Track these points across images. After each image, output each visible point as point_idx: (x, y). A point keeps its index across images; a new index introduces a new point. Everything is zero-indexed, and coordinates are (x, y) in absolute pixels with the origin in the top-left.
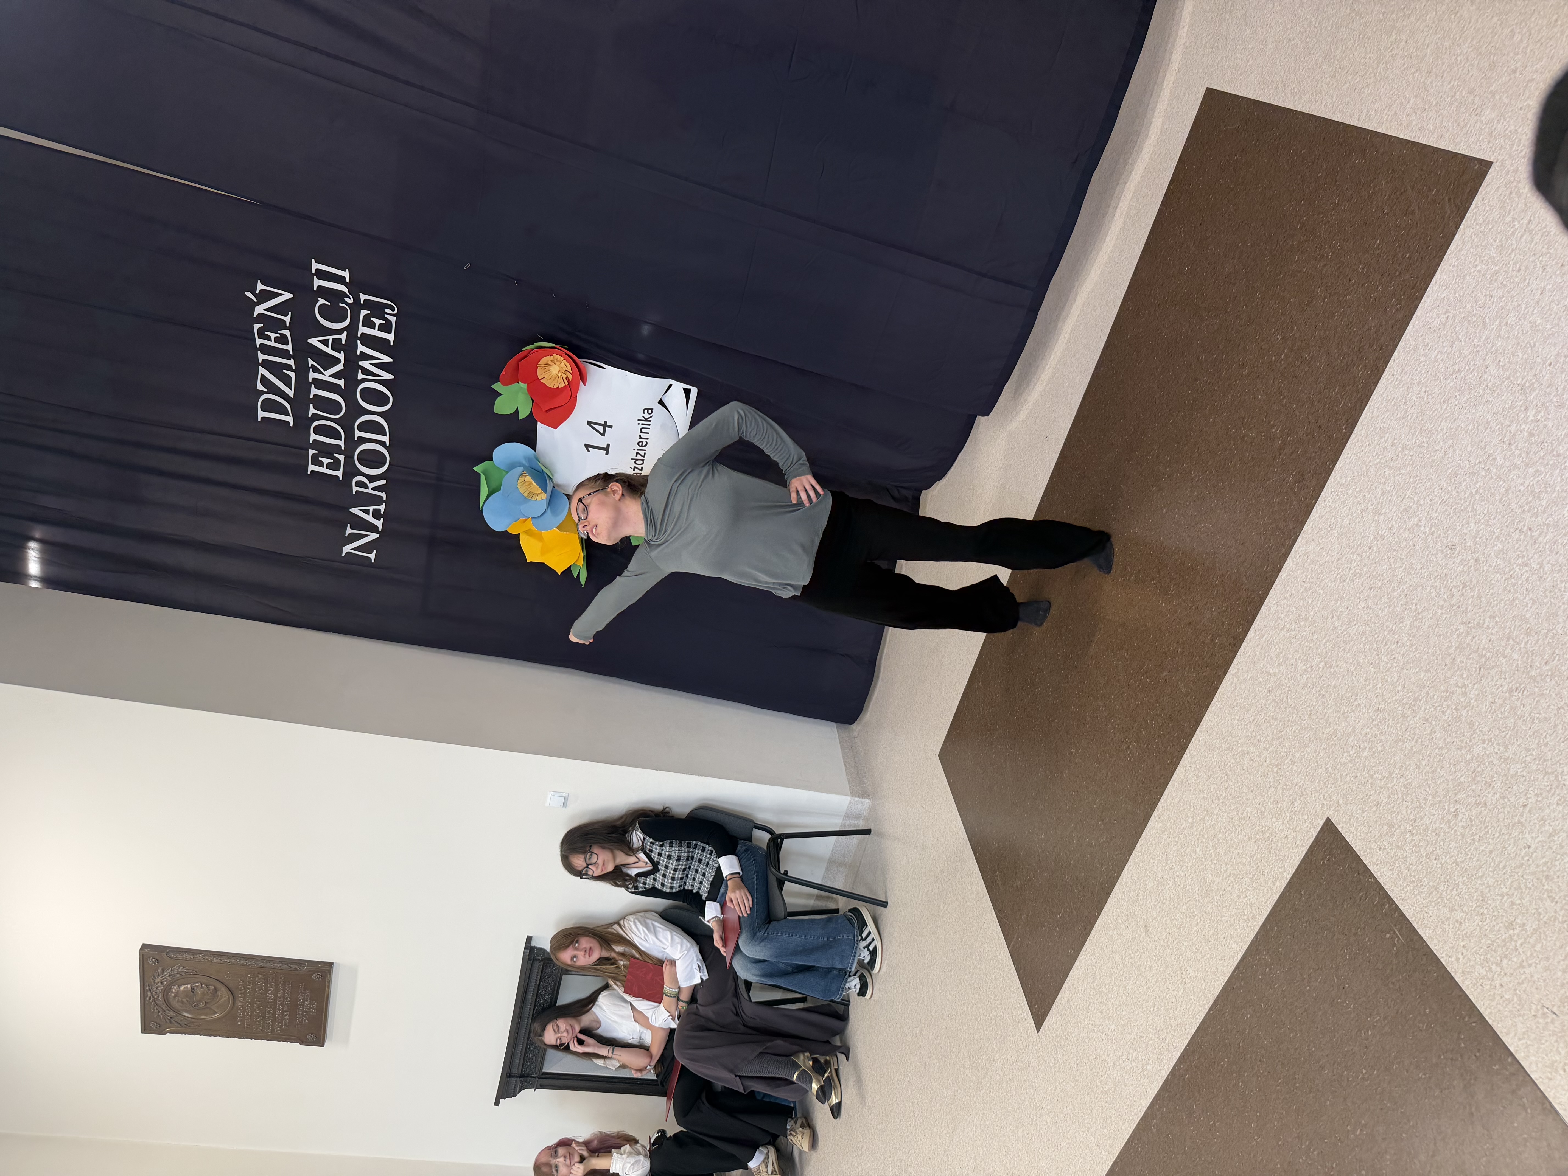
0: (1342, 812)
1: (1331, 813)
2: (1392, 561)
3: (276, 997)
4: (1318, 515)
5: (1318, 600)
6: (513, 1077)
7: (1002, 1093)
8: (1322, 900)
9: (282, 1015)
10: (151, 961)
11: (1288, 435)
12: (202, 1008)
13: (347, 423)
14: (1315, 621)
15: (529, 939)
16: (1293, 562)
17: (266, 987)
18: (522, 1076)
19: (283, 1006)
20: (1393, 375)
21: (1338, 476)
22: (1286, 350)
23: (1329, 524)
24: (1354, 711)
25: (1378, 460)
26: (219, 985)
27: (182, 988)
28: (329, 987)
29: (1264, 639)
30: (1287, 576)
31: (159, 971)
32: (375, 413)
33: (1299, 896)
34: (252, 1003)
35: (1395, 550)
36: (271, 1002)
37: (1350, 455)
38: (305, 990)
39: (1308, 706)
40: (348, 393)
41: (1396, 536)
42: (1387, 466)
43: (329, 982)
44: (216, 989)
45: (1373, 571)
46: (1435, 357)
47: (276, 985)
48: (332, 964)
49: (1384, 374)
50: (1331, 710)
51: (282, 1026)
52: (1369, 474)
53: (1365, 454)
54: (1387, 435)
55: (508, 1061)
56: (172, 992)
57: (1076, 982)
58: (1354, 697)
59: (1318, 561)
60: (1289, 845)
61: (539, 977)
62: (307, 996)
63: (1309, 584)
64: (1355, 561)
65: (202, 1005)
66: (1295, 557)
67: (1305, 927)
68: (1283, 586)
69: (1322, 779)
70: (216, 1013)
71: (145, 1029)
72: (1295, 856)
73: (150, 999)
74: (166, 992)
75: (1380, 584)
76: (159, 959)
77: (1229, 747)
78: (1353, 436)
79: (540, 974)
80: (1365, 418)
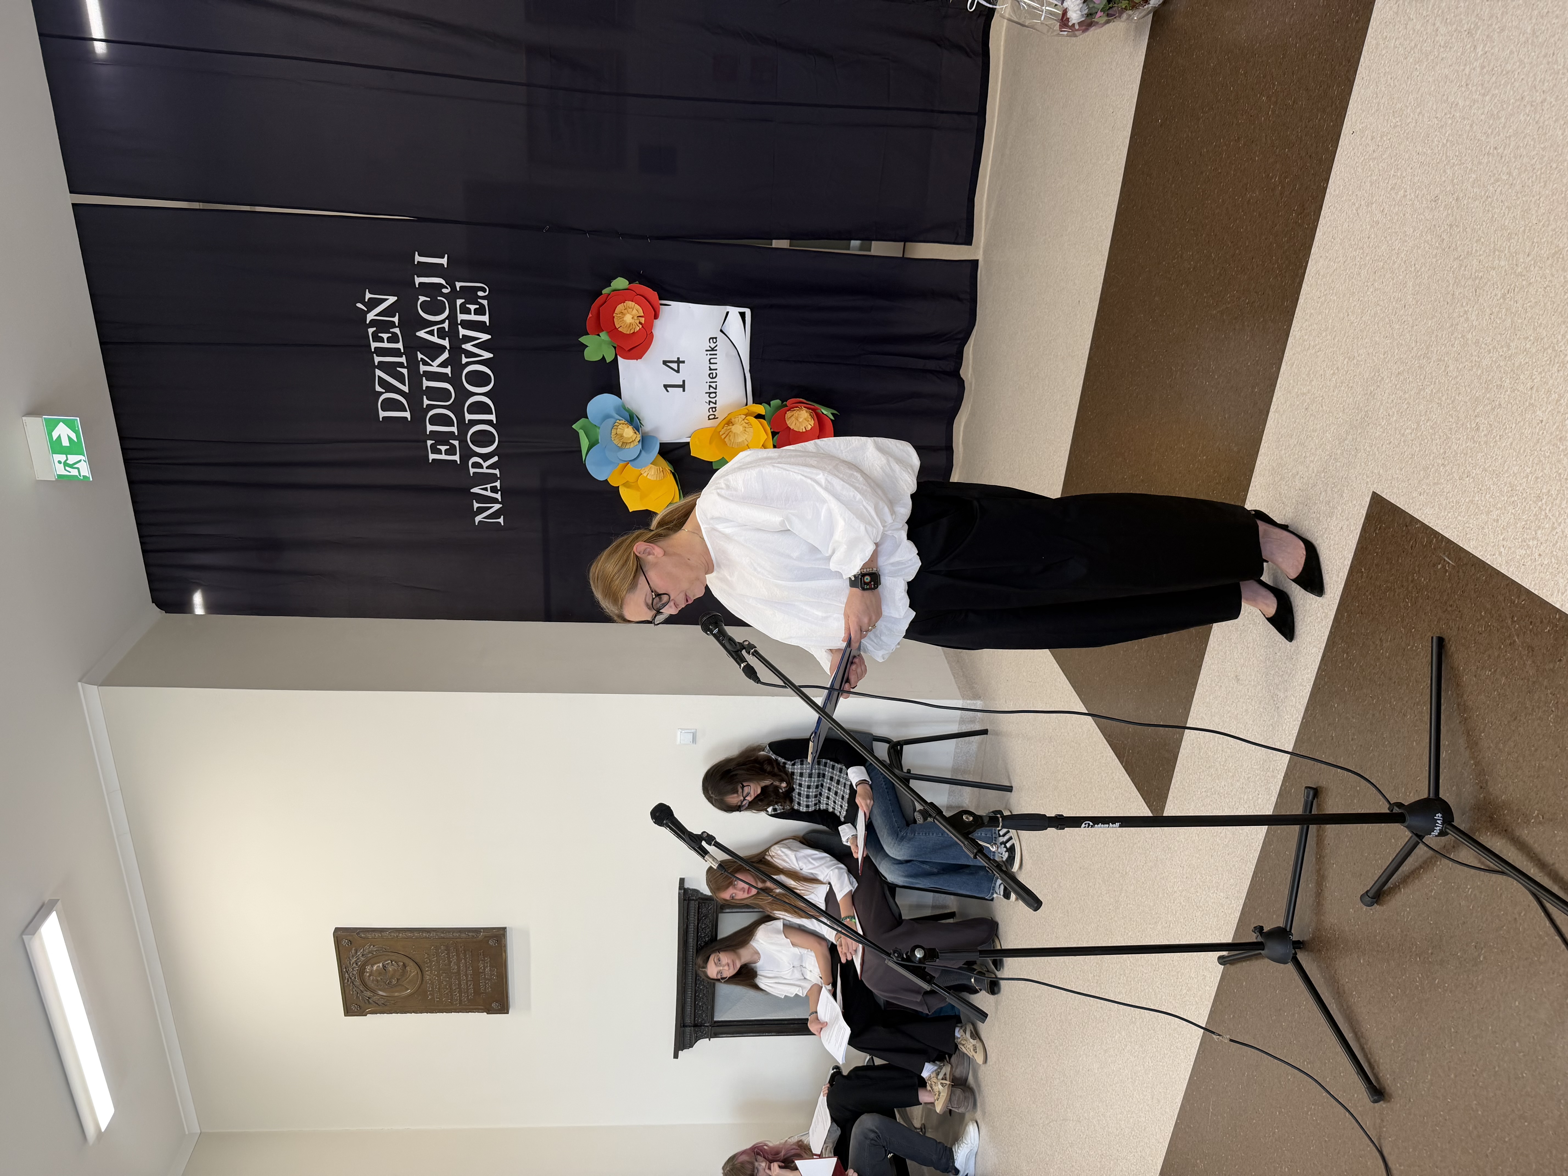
0: (1383, 480)
1: (1375, 486)
2: (1389, 238)
3: (459, 967)
4: (1321, 234)
5: (1334, 307)
6: (686, 1026)
7: (1139, 899)
8: (1380, 568)
9: (467, 984)
10: (344, 942)
11: (1286, 178)
12: (395, 986)
13: (457, 408)
14: (1334, 327)
15: (682, 881)
16: (1308, 285)
17: (449, 958)
18: (695, 1026)
19: (466, 975)
20: (1363, 78)
21: (1332, 191)
22: (1272, 107)
23: (1331, 236)
24: (1379, 386)
25: (1363, 158)
26: (407, 961)
27: (375, 968)
28: (505, 951)
29: (1294, 366)
30: (1305, 300)
31: (353, 951)
32: (479, 394)
33: (1360, 575)
34: (439, 976)
35: (1389, 228)
36: (456, 973)
37: (1339, 167)
38: (484, 958)
39: (1341, 404)
40: (454, 380)
41: (1388, 215)
42: (1371, 159)
43: (505, 946)
44: (404, 964)
45: (1374, 257)
46: (1394, 44)
47: (458, 955)
48: (505, 928)
49: (1356, 82)
50: (1360, 397)
51: (468, 996)
52: (1357, 173)
53: (1351, 158)
54: (1367, 132)
55: (680, 1009)
56: (367, 972)
57: (1185, 761)
58: (1377, 374)
59: (1328, 273)
60: (1345, 535)
61: (696, 917)
62: (487, 963)
63: (1323, 298)
64: (1358, 255)
65: (394, 982)
66: (1309, 280)
67: (1370, 599)
68: (1302, 311)
69: (1363, 460)
70: (408, 989)
71: (348, 1012)
72: (1352, 542)
73: (348, 981)
74: (362, 971)
75: (1382, 264)
76: (351, 940)
77: (1281, 478)
78: (1339, 149)
79: (696, 914)
80: (1346, 127)
